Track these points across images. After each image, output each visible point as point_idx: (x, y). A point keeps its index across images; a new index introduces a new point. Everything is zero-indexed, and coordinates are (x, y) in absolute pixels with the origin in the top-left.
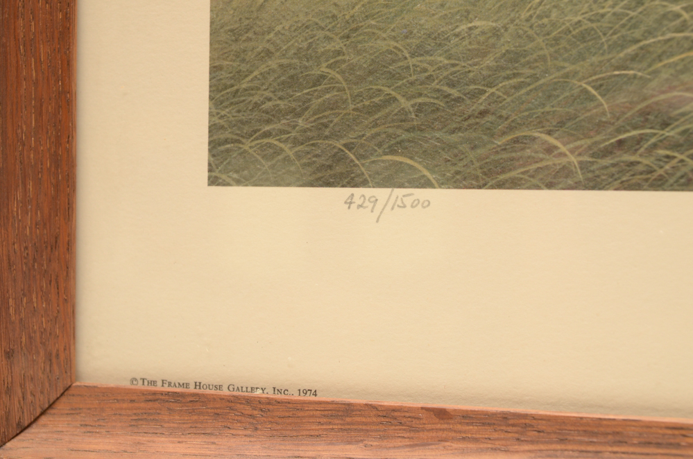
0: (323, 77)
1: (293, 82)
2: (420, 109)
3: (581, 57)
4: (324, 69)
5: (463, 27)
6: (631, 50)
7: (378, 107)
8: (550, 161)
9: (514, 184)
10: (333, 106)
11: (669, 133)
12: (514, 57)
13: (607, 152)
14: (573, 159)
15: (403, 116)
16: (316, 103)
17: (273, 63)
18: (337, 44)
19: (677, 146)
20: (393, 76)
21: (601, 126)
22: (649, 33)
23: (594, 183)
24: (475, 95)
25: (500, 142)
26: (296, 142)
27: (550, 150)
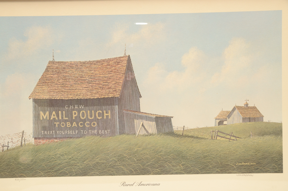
0: (12, 165)
1: (8, 165)
2: (24, 168)
3: (43, 162)
4: (12, 164)
5: (29, 159)
6: (49, 161)
7: (19, 168)
8: (40, 174)
9: (36, 177)
10: (13, 168)
11: (53, 170)
12: (35, 162)
13: (46, 173)
14: (43, 174)
15: (22, 169)
16: (11, 168)
17: (5, 163)
18: (13, 161)
19: (54, 172)
20: (20, 164)
21: (46, 170)
22: (51, 159)
23: (45, 176)
24: (31, 167)
25: (34, 172)
26: (8, 173)
27: (40, 173)
